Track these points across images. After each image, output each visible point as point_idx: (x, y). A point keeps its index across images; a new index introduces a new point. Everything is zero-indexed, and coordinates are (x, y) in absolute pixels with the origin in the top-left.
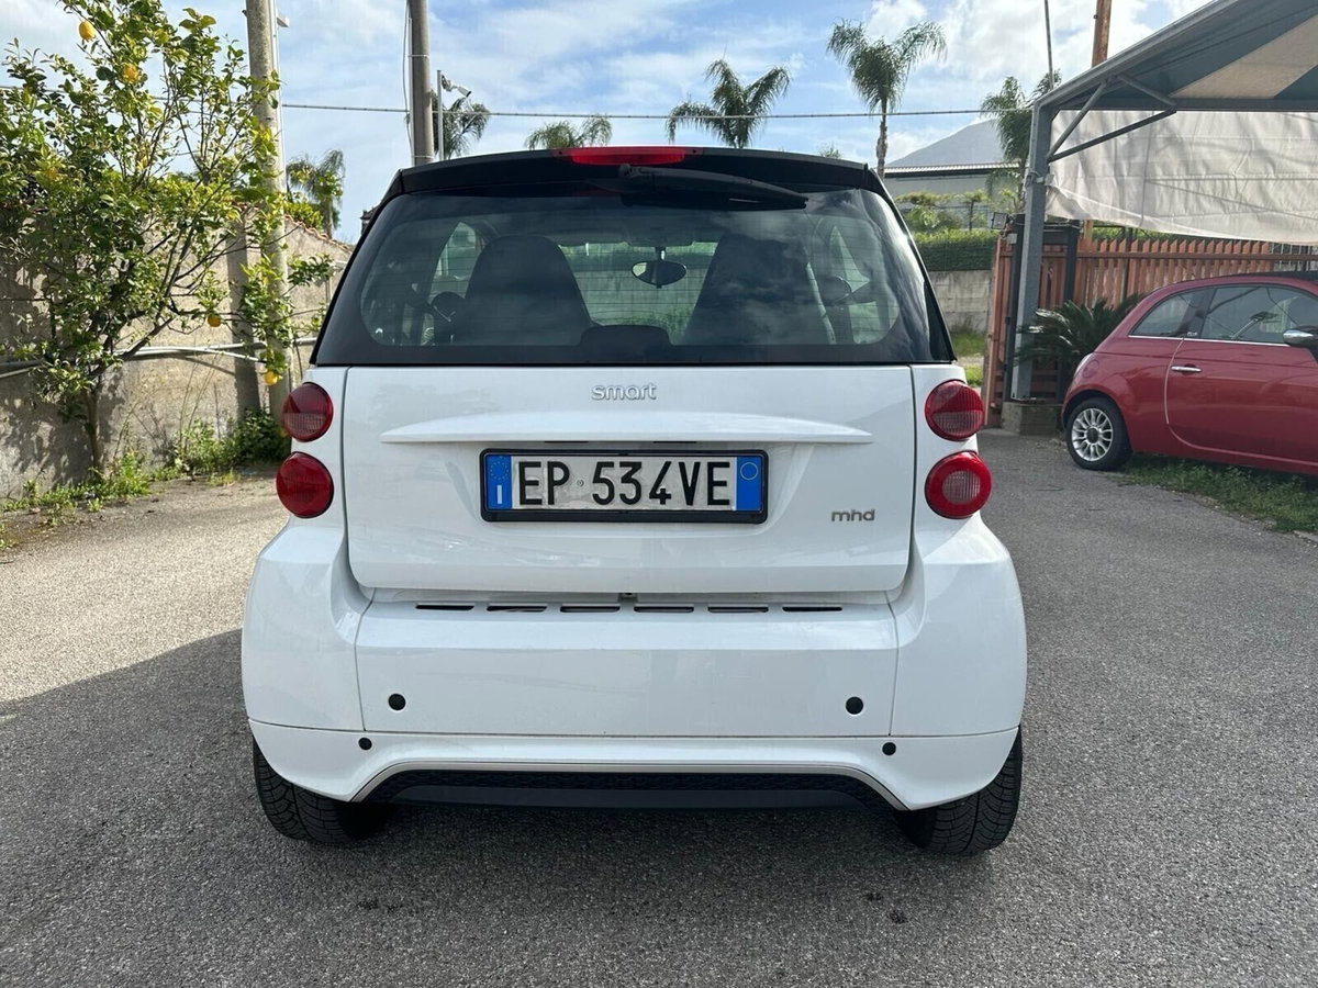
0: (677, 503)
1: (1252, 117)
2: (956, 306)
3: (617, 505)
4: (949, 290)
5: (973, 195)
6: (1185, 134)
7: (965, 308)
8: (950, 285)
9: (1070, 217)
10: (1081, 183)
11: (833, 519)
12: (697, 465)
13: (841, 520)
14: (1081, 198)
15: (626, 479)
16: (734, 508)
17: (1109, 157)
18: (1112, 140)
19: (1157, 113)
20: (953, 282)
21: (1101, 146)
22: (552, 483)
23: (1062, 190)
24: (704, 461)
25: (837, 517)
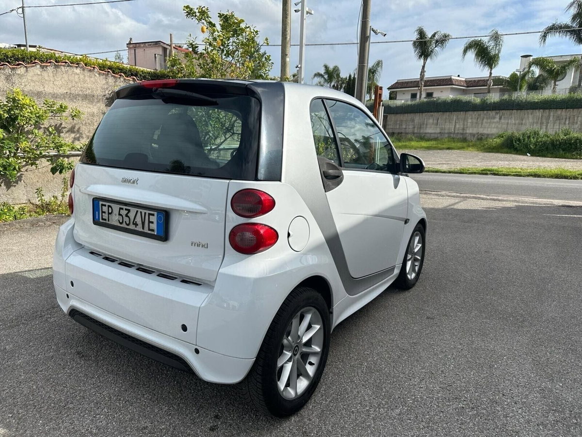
0: (139, 228)
3: (124, 225)
11: (192, 245)
12: (145, 213)
13: (195, 246)
15: (127, 215)
16: (156, 233)
22: (109, 214)
24: (148, 212)
25: (193, 244)
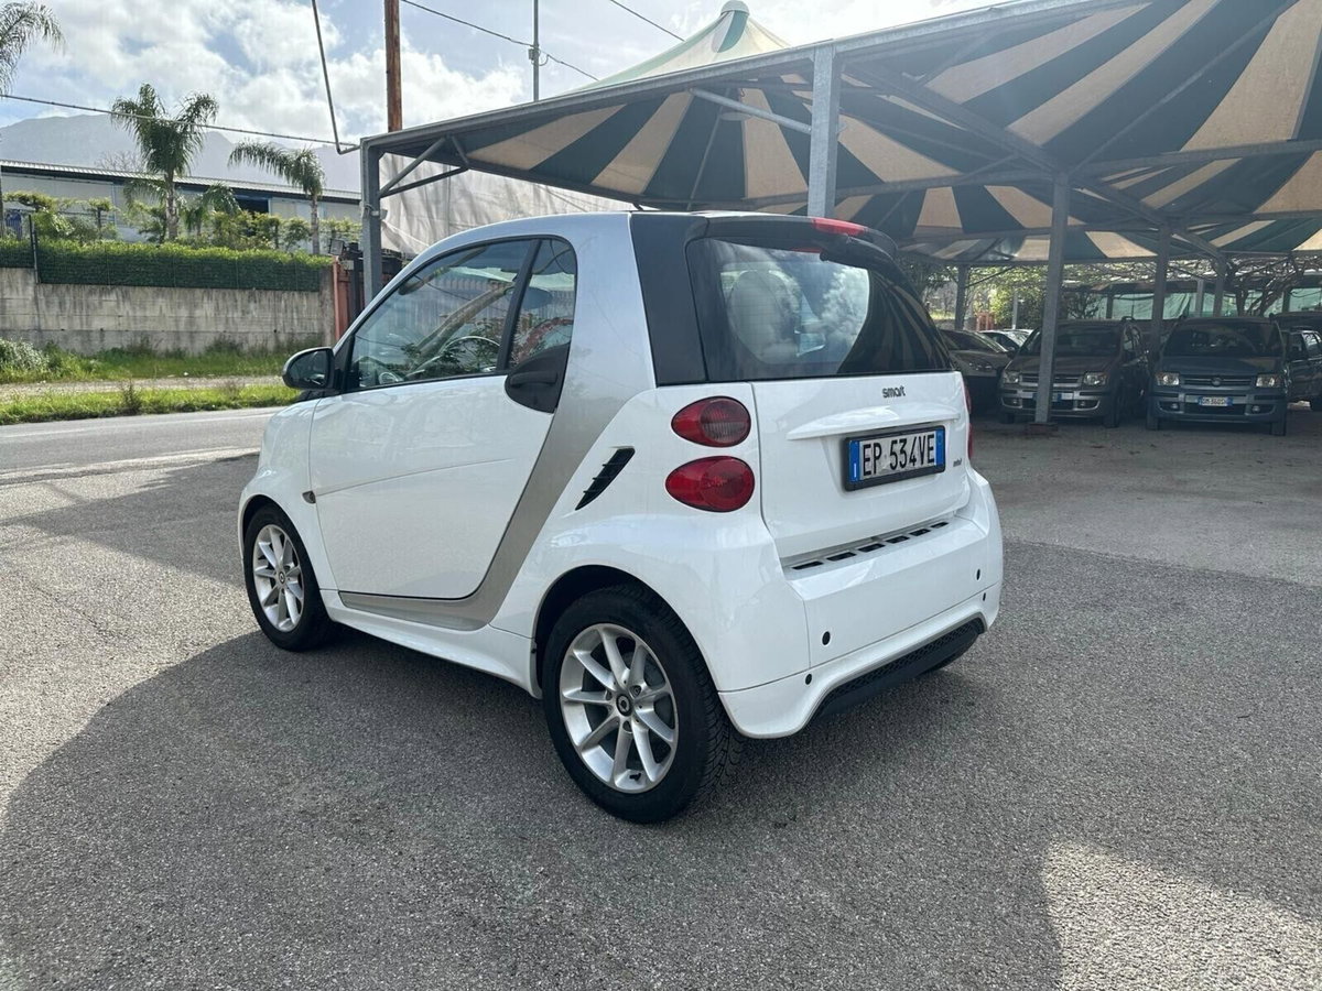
0: (917, 465)
1: (513, 182)
2: (129, 324)
3: (899, 470)
4: (118, 307)
5: (98, 202)
6: (472, 189)
7: (139, 327)
8: (118, 301)
9: (396, 249)
10: (403, 220)
12: (925, 438)
14: (404, 234)
15: (902, 451)
16: (935, 464)
17: (422, 200)
18: (423, 187)
19: (454, 168)
20: (121, 298)
21: (415, 190)
22: (876, 459)
23: (388, 225)
24: (927, 435)
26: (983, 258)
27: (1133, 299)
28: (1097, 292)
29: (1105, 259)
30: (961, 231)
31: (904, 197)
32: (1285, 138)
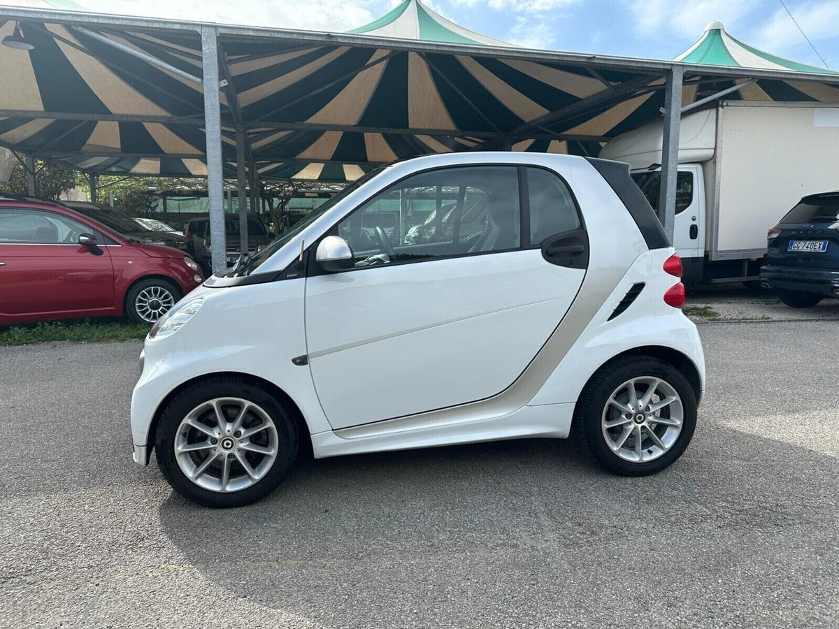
26: (108, 170)
27: (179, 200)
28: (157, 195)
29: (190, 175)
30: (120, 151)
31: (83, 123)
32: (353, 124)
